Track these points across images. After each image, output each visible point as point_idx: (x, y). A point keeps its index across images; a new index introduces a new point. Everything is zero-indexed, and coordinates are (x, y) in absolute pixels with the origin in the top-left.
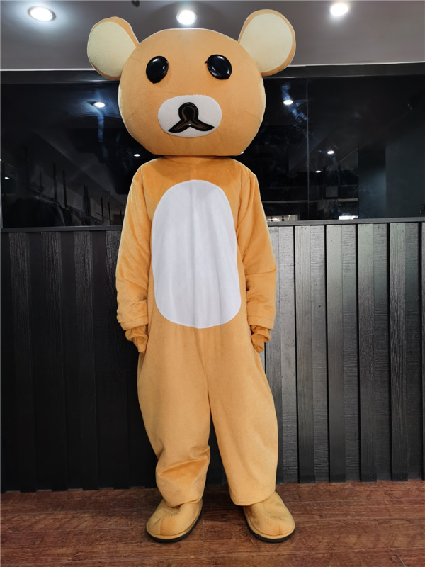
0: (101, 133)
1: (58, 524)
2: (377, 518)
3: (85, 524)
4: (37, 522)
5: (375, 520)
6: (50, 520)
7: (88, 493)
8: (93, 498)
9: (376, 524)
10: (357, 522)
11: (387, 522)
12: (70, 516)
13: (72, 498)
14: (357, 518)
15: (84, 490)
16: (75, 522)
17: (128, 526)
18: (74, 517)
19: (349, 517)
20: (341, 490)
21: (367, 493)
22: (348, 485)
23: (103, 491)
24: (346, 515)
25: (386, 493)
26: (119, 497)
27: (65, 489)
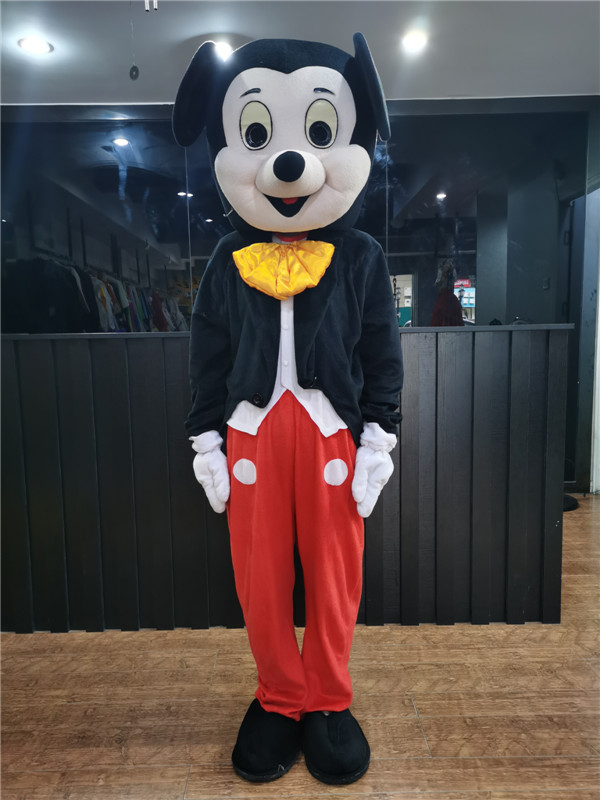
1: (54, 667)
2: (404, 663)
3: (84, 667)
4: (32, 665)
5: (402, 665)
6: (46, 663)
7: (91, 635)
8: (97, 640)
9: (400, 669)
10: (381, 667)
11: (413, 667)
13: (73, 640)
14: (383, 663)
15: (88, 631)
16: (74, 665)
17: (131, 669)
18: (73, 659)
19: (375, 662)
20: (377, 633)
21: (404, 637)
22: (386, 628)
23: (109, 632)
24: (372, 660)
25: (425, 638)
26: (125, 640)
27: (65, 631)
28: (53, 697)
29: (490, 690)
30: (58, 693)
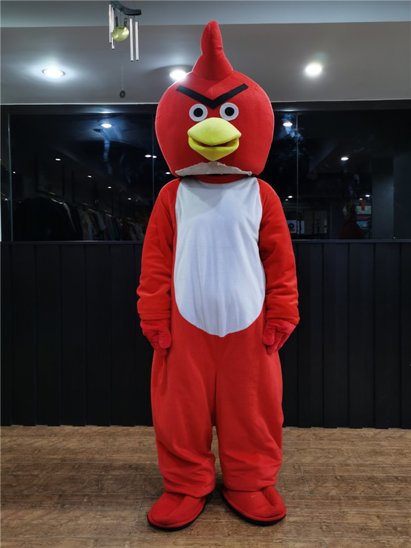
0: (106, 155)
1: (51, 444)
3: (71, 445)
4: (36, 442)
6: (45, 442)
7: (76, 428)
8: (80, 431)
9: (294, 451)
11: (303, 450)
12: (61, 440)
13: (64, 430)
15: (74, 426)
16: (65, 443)
17: (104, 445)
18: (64, 440)
23: (89, 427)
27: (59, 425)
28: (51, 459)
29: (357, 463)
30: (55, 457)
